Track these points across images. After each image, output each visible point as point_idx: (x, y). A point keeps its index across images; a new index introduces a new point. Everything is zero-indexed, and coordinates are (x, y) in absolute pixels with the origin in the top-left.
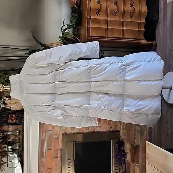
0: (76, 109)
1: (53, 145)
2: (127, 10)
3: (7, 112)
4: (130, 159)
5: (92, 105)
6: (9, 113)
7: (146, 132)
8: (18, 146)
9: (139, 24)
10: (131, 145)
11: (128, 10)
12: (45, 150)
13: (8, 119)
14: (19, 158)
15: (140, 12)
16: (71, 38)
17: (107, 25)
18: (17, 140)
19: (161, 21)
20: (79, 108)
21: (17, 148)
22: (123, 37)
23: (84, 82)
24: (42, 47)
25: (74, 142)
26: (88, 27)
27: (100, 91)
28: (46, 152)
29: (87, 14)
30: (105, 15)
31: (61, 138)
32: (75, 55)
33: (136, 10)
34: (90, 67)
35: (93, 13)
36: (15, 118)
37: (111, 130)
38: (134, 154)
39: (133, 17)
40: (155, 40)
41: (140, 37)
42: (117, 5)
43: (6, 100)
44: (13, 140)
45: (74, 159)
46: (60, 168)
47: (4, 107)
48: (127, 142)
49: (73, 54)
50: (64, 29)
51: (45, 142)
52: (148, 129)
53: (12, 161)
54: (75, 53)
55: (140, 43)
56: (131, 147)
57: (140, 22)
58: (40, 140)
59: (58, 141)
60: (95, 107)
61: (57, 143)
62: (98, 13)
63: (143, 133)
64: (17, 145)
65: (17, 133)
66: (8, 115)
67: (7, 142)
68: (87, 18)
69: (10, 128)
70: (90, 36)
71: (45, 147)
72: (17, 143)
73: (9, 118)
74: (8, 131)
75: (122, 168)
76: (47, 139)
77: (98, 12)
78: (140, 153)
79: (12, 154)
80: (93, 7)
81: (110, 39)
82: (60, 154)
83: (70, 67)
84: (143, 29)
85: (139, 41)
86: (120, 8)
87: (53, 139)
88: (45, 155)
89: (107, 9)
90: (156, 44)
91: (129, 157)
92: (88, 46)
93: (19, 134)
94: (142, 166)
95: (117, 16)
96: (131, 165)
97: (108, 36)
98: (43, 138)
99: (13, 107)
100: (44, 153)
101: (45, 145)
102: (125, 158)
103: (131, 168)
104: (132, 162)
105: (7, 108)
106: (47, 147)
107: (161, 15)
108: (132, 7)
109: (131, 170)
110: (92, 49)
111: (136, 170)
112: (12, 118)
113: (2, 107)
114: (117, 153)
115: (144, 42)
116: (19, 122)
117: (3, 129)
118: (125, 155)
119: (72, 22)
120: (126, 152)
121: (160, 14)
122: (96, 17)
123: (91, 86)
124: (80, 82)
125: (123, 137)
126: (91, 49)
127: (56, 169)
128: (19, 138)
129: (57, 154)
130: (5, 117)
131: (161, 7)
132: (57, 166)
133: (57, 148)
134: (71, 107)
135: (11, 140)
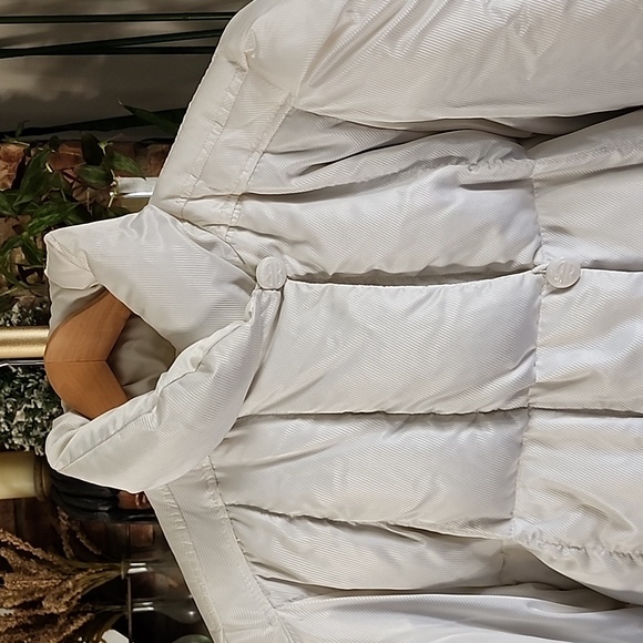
67: (123, 620)
135: (147, 607)
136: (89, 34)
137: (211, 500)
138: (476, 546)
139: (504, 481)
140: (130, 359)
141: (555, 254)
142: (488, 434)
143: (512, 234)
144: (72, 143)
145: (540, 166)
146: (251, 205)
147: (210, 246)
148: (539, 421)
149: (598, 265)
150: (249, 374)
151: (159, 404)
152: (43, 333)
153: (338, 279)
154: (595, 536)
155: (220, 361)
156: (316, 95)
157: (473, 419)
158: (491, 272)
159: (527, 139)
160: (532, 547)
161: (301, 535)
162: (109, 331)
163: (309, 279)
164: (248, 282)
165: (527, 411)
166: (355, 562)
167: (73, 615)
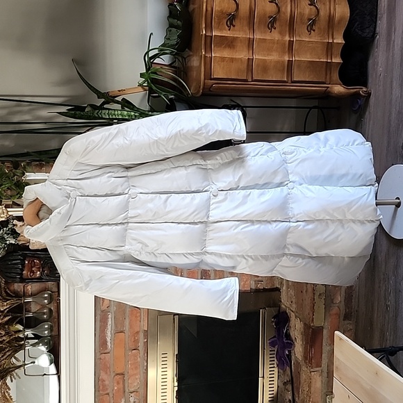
1: (127, 322)
2: (300, 13)
3: (21, 253)
4: (302, 354)
6: (25, 257)
7: (339, 299)
8: (46, 329)
9: (329, 47)
10: (305, 324)
11: (302, 15)
12: (109, 334)
13: (22, 270)
14: (50, 356)
15: (331, 19)
16: (166, 80)
17: (251, 52)
18: (44, 314)
19: (381, 40)
21: (46, 332)
22: (290, 79)
24: (99, 98)
26: (205, 57)
28: (113, 337)
29: (204, 26)
30: (246, 28)
33: (322, 13)
35: (219, 23)
36: (39, 268)
37: (260, 286)
38: (311, 347)
39: (314, 31)
40: (365, 84)
41: (330, 78)
42: (276, 3)
43: (18, 226)
44: (34, 314)
45: (176, 353)
46: (144, 373)
48: (296, 317)
50: (150, 56)
51: (110, 316)
52: (343, 290)
53: (34, 362)
55: (329, 92)
56: (304, 329)
57: (331, 41)
58: (99, 312)
59: (139, 314)
61: (137, 317)
62: (231, 24)
63: (332, 300)
64: (46, 326)
65: (45, 298)
66: (24, 260)
67: (22, 320)
68: (204, 36)
69: (29, 287)
70: (211, 79)
71: (109, 327)
72: (45, 321)
73: (24, 267)
74: (25, 295)
75: (284, 371)
77: (231, 19)
78: (324, 344)
79: (34, 345)
80: (219, 9)
81: (259, 86)
82: (144, 342)
84: (337, 60)
85: (328, 87)
86: (283, 9)
87: (128, 310)
88: (109, 344)
89: (252, 12)
90: (369, 94)
91: (298, 350)
93: (50, 303)
94: (327, 373)
95: (275, 28)
96: (304, 368)
97: (255, 78)
98: (106, 308)
100: (108, 340)
101: (110, 323)
102: (290, 352)
103: (303, 377)
104: (306, 363)
105: (20, 243)
106: (113, 328)
107: (382, 25)
108: (312, 7)
109: (302, 381)
111: (313, 381)
112: (32, 267)
113: (8, 242)
114: (273, 339)
115: (339, 89)
116: (48, 276)
117: (12, 288)
118: (290, 344)
119: (169, 39)
120: (294, 339)
121: (379, 22)
122: (226, 33)
125: (288, 304)
127: (136, 374)
128: (50, 310)
129: (136, 341)
130: (16, 266)
131: (383, 5)
132: (136, 368)
133: (137, 329)
135: (31, 315)
136: (11, 128)
137: (60, 244)
138: (118, 252)
139: (123, 238)
140: (41, 214)
141: (132, 191)
142: (119, 227)
143: (123, 187)
144: (8, 161)
145: (130, 173)
146: (69, 181)
147: (60, 189)
148: (130, 224)
149: (141, 193)
150: (68, 216)
151: (50, 221)
152: (22, 209)
153: (87, 196)
154: (142, 248)
155: (63, 212)
156: (83, 159)
157: (116, 224)
158: (120, 194)
159: (128, 168)
160: (130, 251)
161: (80, 250)
162: (37, 208)
163: (81, 196)
164: (68, 197)
165: (128, 223)
166: (92, 255)
167: (5, 316)
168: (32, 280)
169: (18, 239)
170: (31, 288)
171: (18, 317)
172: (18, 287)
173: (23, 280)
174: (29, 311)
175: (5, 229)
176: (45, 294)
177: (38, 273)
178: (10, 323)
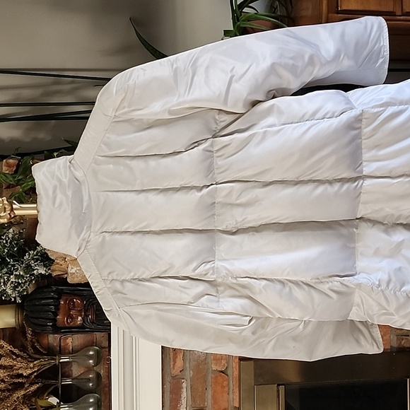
0: (298, 293)
1: (209, 395)
3: (54, 288)
5: (364, 275)
6: (60, 294)
8: (92, 405)
13: (56, 314)
18: (89, 380)
20: (312, 290)
23: (330, 182)
25: (279, 385)
27: (399, 217)
31: (236, 373)
32: (293, 70)
34: (359, 119)
36: (80, 311)
37: (405, 343)
44: (75, 381)
47: (43, 272)
49: (285, 67)
50: (238, 3)
51: (184, 385)
54: (291, 62)
58: (168, 379)
59: (225, 383)
60: (379, 285)
61: (223, 387)
64: (91, 400)
65: (90, 357)
66: (58, 299)
67: (57, 389)
69: (69, 341)
71: (184, 401)
72: (91, 391)
73: (59, 309)
74: (62, 352)
76: (189, 373)
83: (270, 120)
87: (210, 376)
92: (343, 35)
93: (97, 364)
97: (406, 10)
98: (178, 373)
99: (73, 271)
101: (184, 394)
105: (54, 274)
106: (190, 403)
110: (359, 47)
112: (70, 310)
113: (35, 272)
116: (93, 323)
117: (45, 341)
123: (363, 198)
124: (315, 181)
126: (357, 44)
130: (46, 308)
133: (224, 405)
134: (279, 286)
135: (69, 382)
167: (32, 384)
168: (71, 330)
169: (52, 268)
170: (72, 341)
171: (51, 385)
172: (53, 339)
173: (57, 329)
174: (69, 376)
175: (31, 252)
176: (89, 351)
177: (80, 318)
178: (39, 394)
